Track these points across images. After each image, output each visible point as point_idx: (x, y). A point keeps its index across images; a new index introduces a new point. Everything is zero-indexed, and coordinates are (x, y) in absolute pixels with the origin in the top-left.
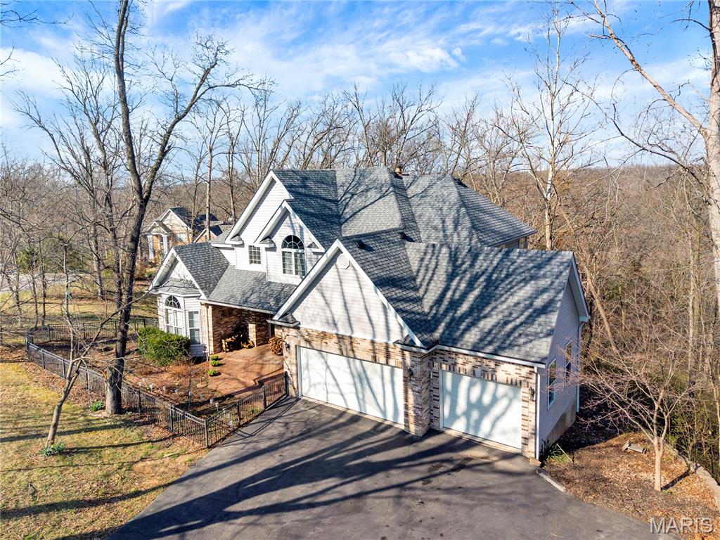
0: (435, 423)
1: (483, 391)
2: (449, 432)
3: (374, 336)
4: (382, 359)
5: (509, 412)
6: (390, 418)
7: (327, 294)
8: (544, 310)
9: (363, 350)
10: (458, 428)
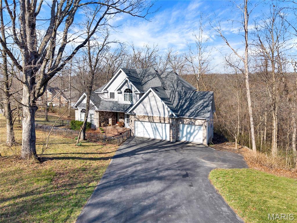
0: (178, 139)
1: (191, 129)
2: (181, 141)
3: (160, 115)
4: (163, 121)
5: (198, 134)
6: (164, 139)
7: (145, 105)
8: (207, 106)
9: (157, 120)
10: (184, 140)
